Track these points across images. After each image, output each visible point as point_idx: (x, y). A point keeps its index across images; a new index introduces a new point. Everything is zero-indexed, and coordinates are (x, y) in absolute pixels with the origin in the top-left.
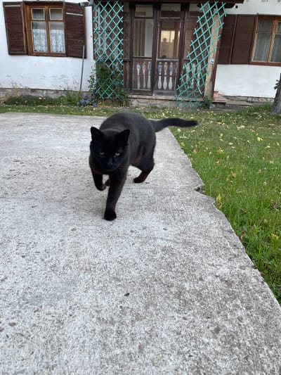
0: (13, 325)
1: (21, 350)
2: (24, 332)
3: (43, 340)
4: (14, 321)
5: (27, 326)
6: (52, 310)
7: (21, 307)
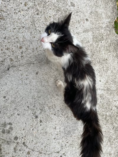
0: (67, 142)
1: (73, 148)
2: (71, 144)
3: (77, 144)
4: (67, 141)
5: (71, 142)
6: (75, 135)
7: (66, 136)
